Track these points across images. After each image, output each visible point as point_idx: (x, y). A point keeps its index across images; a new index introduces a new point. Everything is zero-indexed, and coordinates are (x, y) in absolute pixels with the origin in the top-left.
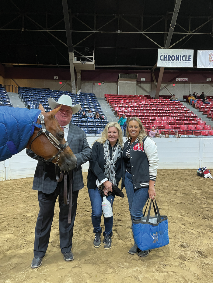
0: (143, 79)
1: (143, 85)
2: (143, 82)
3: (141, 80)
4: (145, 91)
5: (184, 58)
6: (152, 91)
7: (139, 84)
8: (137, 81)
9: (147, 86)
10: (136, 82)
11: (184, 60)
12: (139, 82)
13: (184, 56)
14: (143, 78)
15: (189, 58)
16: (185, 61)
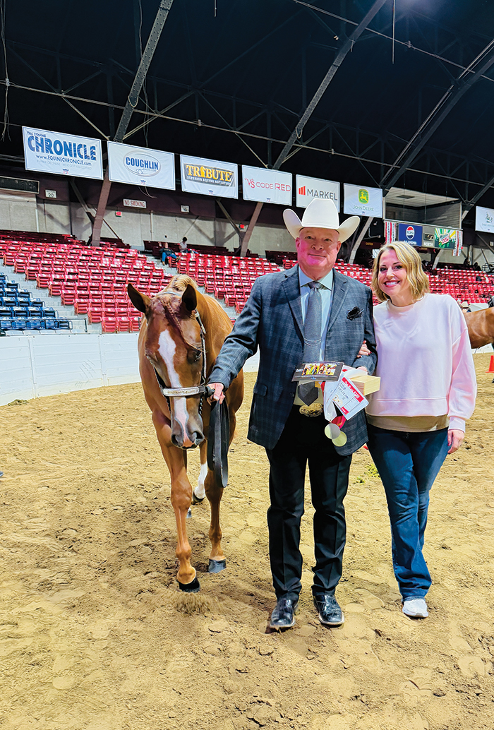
0: (51, 194)
1: (50, 208)
2: (51, 201)
3: (47, 196)
4: (57, 222)
6: (73, 224)
7: (42, 205)
8: (37, 197)
9: (61, 212)
10: (35, 200)
12: (41, 200)
14: (51, 192)
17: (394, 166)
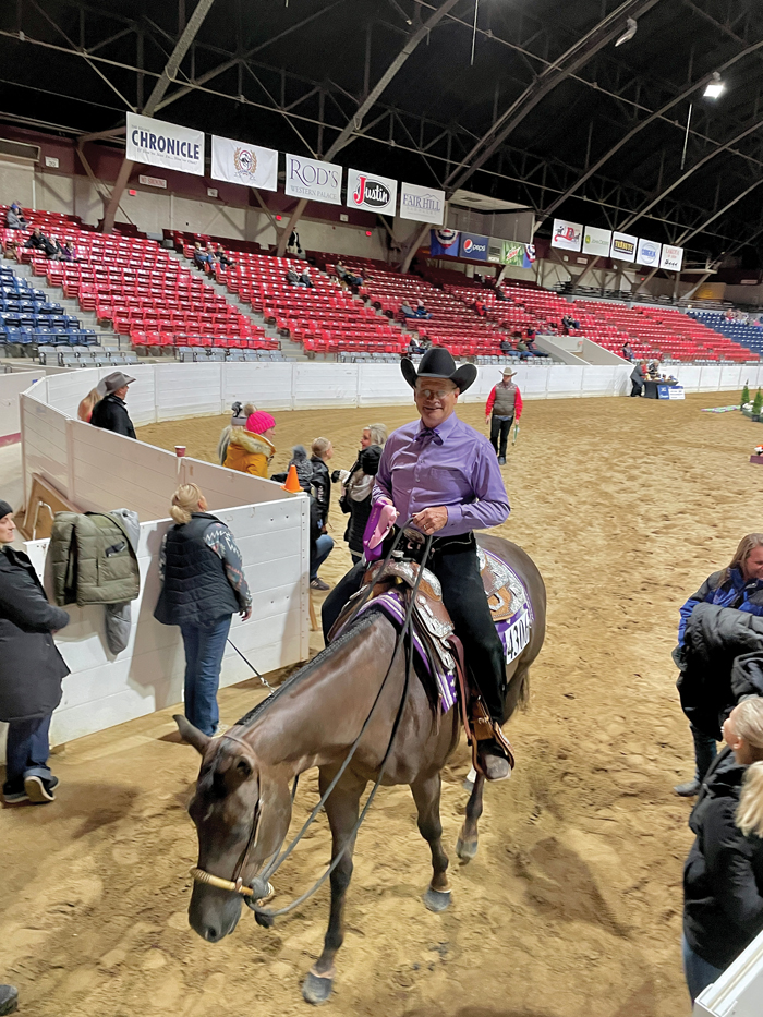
0: (52, 162)
1: (47, 178)
2: (51, 170)
3: (48, 164)
4: (58, 197)
5: (185, 151)
6: (77, 201)
7: (39, 175)
8: (36, 165)
9: (63, 184)
10: (33, 168)
11: (185, 155)
12: (40, 168)
13: (184, 144)
14: (52, 160)
15: (196, 152)
16: (187, 158)
17: (461, 165)
